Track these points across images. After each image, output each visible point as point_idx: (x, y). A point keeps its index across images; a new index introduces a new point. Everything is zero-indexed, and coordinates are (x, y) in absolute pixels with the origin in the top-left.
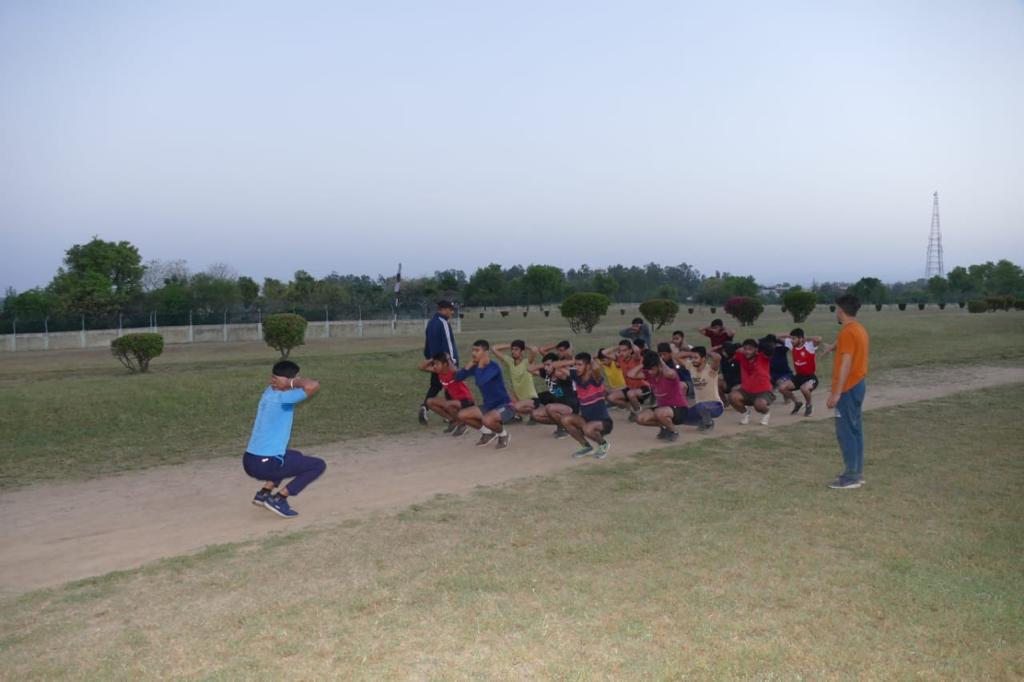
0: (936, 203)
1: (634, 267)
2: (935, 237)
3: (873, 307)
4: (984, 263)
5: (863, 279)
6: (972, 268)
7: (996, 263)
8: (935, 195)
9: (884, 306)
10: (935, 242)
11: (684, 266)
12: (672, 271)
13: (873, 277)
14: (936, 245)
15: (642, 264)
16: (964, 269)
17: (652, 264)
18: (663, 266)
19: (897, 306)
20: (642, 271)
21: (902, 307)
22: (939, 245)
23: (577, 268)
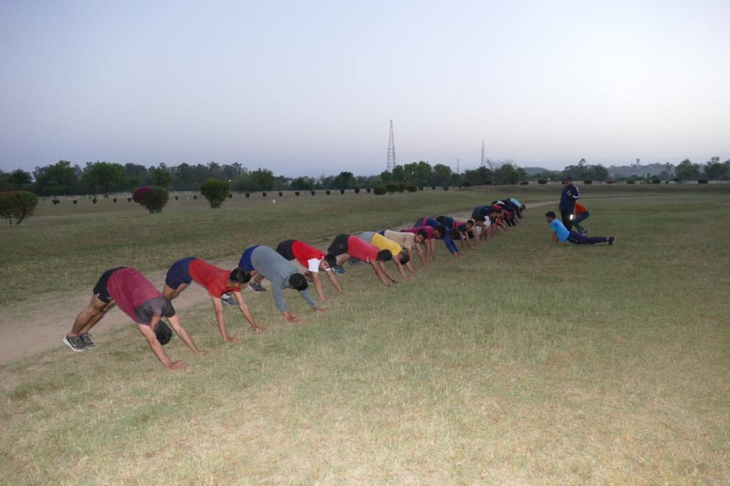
0: (391, 127)
1: (199, 165)
2: (391, 147)
3: (339, 191)
4: (412, 163)
5: (342, 173)
6: (406, 166)
7: (418, 163)
8: (391, 121)
9: (346, 191)
10: (392, 151)
11: (236, 164)
12: (227, 168)
13: (348, 171)
14: (392, 152)
15: (205, 163)
16: (401, 167)
17: (213, 162)
18: (220, 165)
19: (354, 190)
20: (206, 168)
21: (357, 191)
22: (394, 153)
23: (157, 166)
